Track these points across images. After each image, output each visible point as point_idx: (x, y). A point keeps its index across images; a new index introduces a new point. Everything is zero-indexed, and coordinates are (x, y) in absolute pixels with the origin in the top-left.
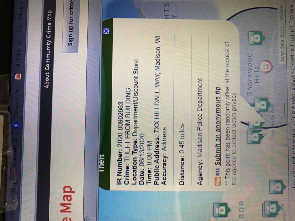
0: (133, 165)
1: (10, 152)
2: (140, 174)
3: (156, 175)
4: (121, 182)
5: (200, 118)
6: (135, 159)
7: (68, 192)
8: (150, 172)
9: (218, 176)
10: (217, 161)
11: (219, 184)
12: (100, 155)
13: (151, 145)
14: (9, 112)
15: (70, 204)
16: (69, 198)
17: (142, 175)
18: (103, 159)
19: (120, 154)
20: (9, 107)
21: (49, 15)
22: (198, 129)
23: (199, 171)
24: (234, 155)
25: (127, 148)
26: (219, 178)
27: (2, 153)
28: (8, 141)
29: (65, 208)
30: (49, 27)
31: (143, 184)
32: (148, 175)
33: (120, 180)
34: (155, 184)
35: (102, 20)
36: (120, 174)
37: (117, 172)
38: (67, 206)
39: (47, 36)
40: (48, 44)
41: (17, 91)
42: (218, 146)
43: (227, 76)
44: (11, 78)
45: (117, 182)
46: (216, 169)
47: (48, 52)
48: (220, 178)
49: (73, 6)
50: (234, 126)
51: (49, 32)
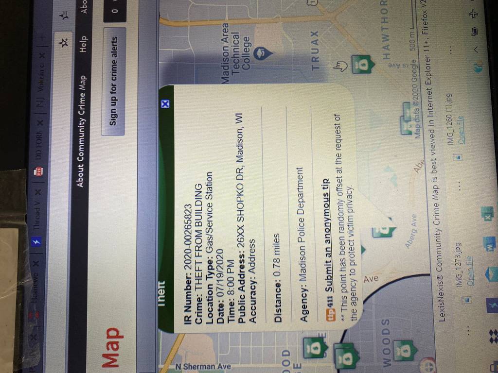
0: (208, 296)
1: (28, 281)
2: (218, 308)
3: (241, 310)
4: (191, 321)
5: (302, 224)
6: (210, 287)
7: (114, 337)
8: (232, 304)
9: (330, 307)
10: (328, 285)
11: (332, 319)
12: (159, 282)
13: (232, 265)
14: (26, 222)
15: (117, 355)
16: (115, 346)
17: (221, 310)
18: (164, 287)
19: (189, 281)
20: (26, 216)
21: (81, 83)
22: (300, 240)
23: (302, 300)
24: (352, 277)
25: (198, 270)
26: (332, 311)
27: (16, 283)
28: (26, 266)
29: (109, 361)
30: (83, 99)
31: (223, 322)
32: (230, 309)
33: (189, 318)
34: (240, 322)
35: (157, 87)
36: (189, 310)
37: (185, 307)
38: (112, 357)
39: (79, 112)
40: (80, 124)
41: (38, 192)
42: (328, 264)
43: (338, 163)
44: (28, 174)
45: (185, 321)
46: (328, 298)
47: (82, 135)
48: (334, 310)
49: (116, 68)
50: (350, 235)
51: (83, 107)
